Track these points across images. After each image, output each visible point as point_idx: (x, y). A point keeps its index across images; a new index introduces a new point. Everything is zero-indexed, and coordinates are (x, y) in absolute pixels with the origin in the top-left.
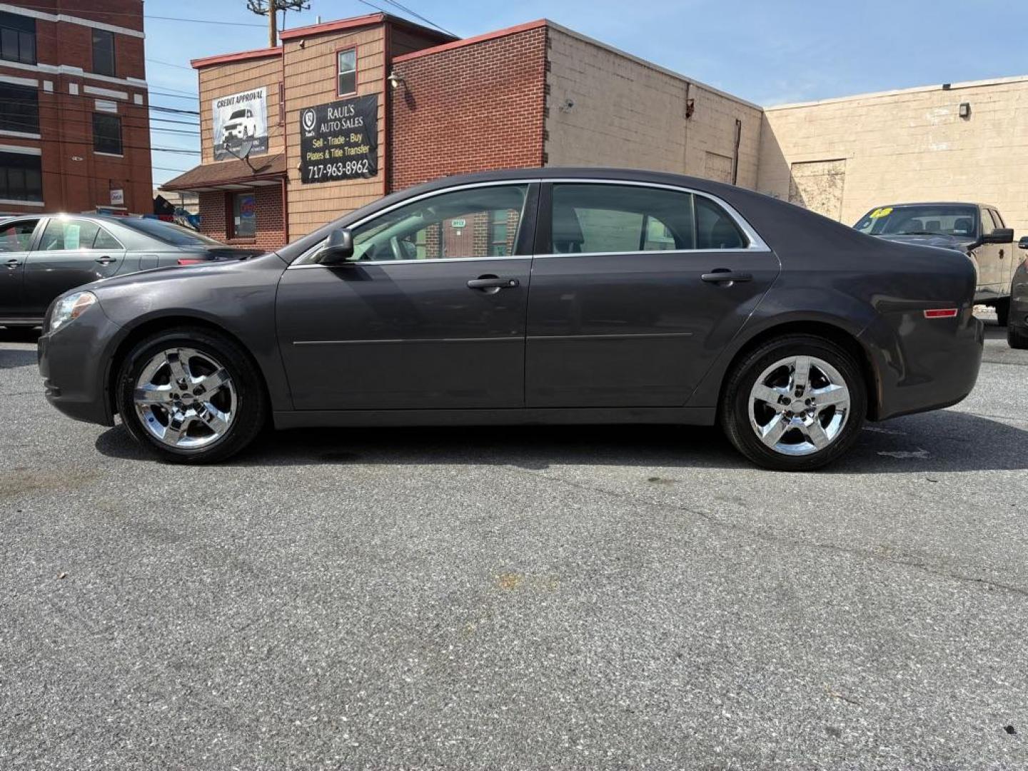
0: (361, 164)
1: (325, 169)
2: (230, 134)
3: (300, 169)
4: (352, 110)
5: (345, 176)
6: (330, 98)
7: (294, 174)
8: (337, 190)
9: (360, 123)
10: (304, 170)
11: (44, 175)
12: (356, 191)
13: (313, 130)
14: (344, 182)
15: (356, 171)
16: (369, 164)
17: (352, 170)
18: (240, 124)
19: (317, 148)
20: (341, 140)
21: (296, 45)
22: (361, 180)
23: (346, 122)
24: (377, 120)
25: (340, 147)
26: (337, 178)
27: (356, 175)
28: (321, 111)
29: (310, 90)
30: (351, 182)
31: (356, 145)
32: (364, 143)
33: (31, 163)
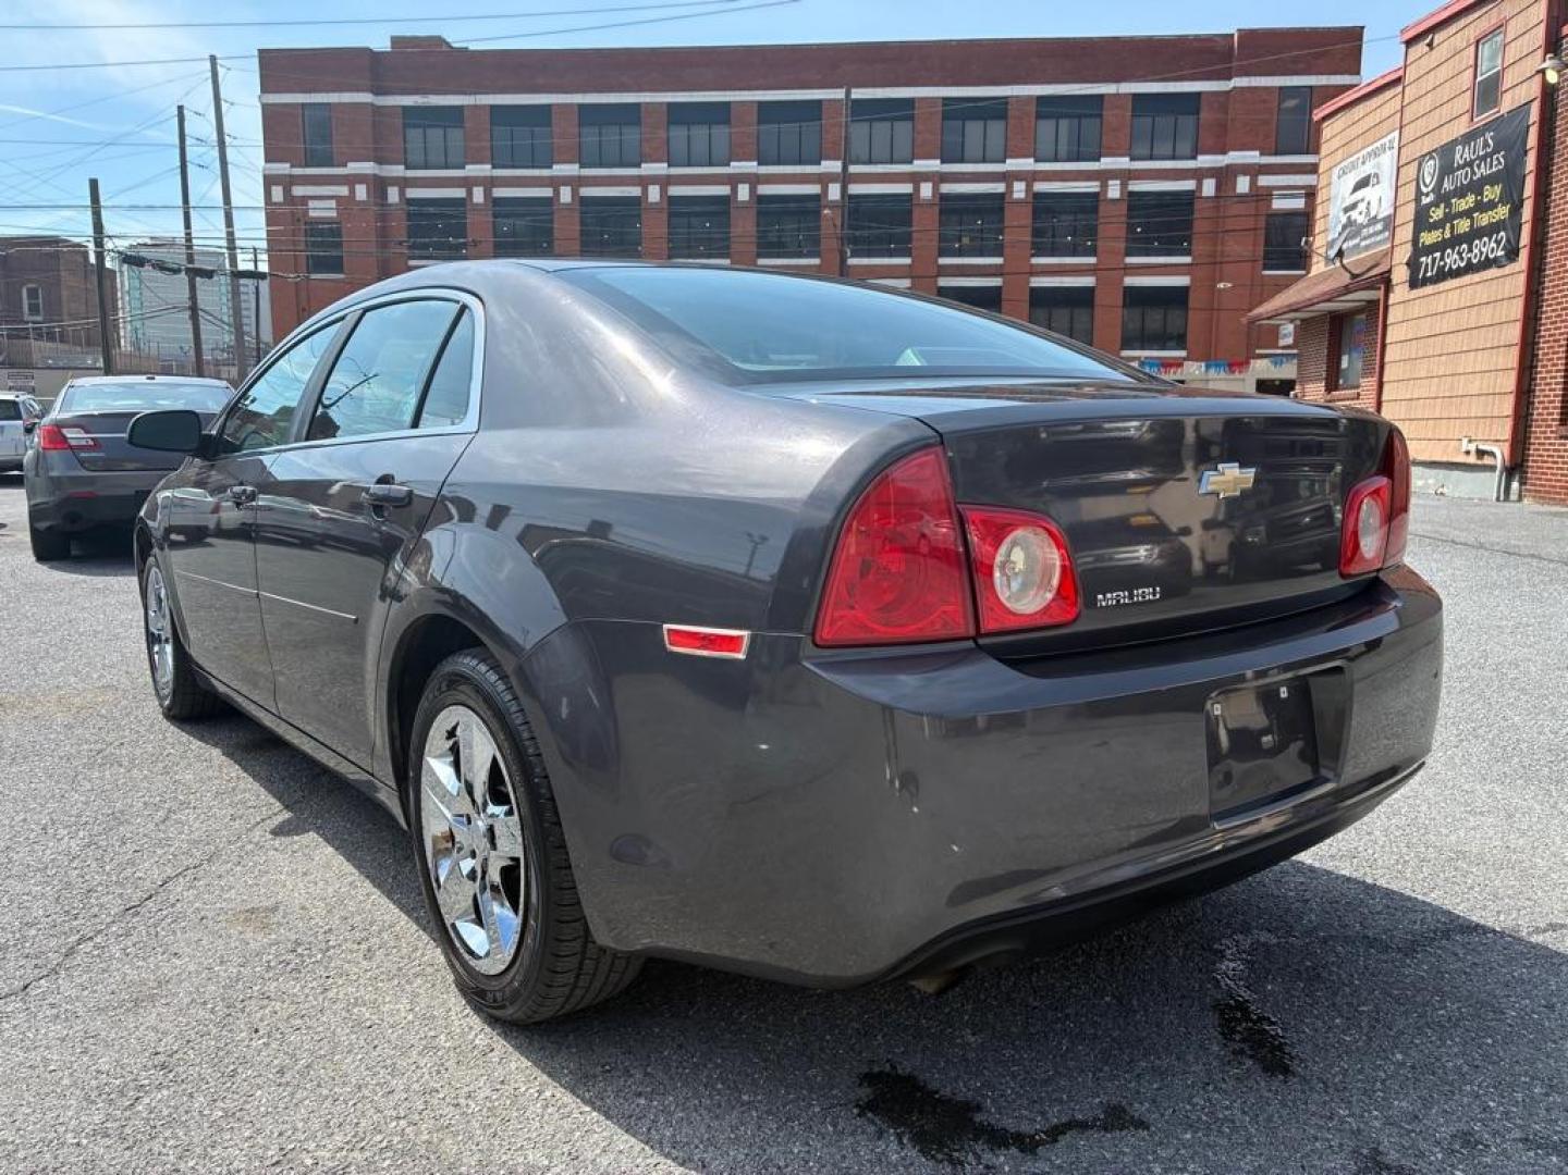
0: (1496, 241)
1: (1442, 259)
2: (1349, 218)
3: (1407, 264)
4: (1490, 141)
5: (1470, 268)
6: (1461, 127)
7: (1400, 274)
8: (1454, 295)
9: (1500, 163)
10: (1413, 264)
11: (1190, 312)
12: (1482, 294)
13: (1433, 190)
14: (1467, 279)
15: (1487, 256)
16: (1508, 241)
17: (1481, 253)
18: (1363, 200)
19: (1435, 222)
20: (1470, 200)
21: (1421, 47)
22: (1493, 272)
23: (1479, 166)
24: (1526, 152)
25: (1468, 214)
26: (1458, 273)
27: (1487, 264)
28: (1446, 151)
29: (1434, 120)
30: (1476, 277)
31: (1492, 205)
32: (1503, 201)
33: (1177, 297)
